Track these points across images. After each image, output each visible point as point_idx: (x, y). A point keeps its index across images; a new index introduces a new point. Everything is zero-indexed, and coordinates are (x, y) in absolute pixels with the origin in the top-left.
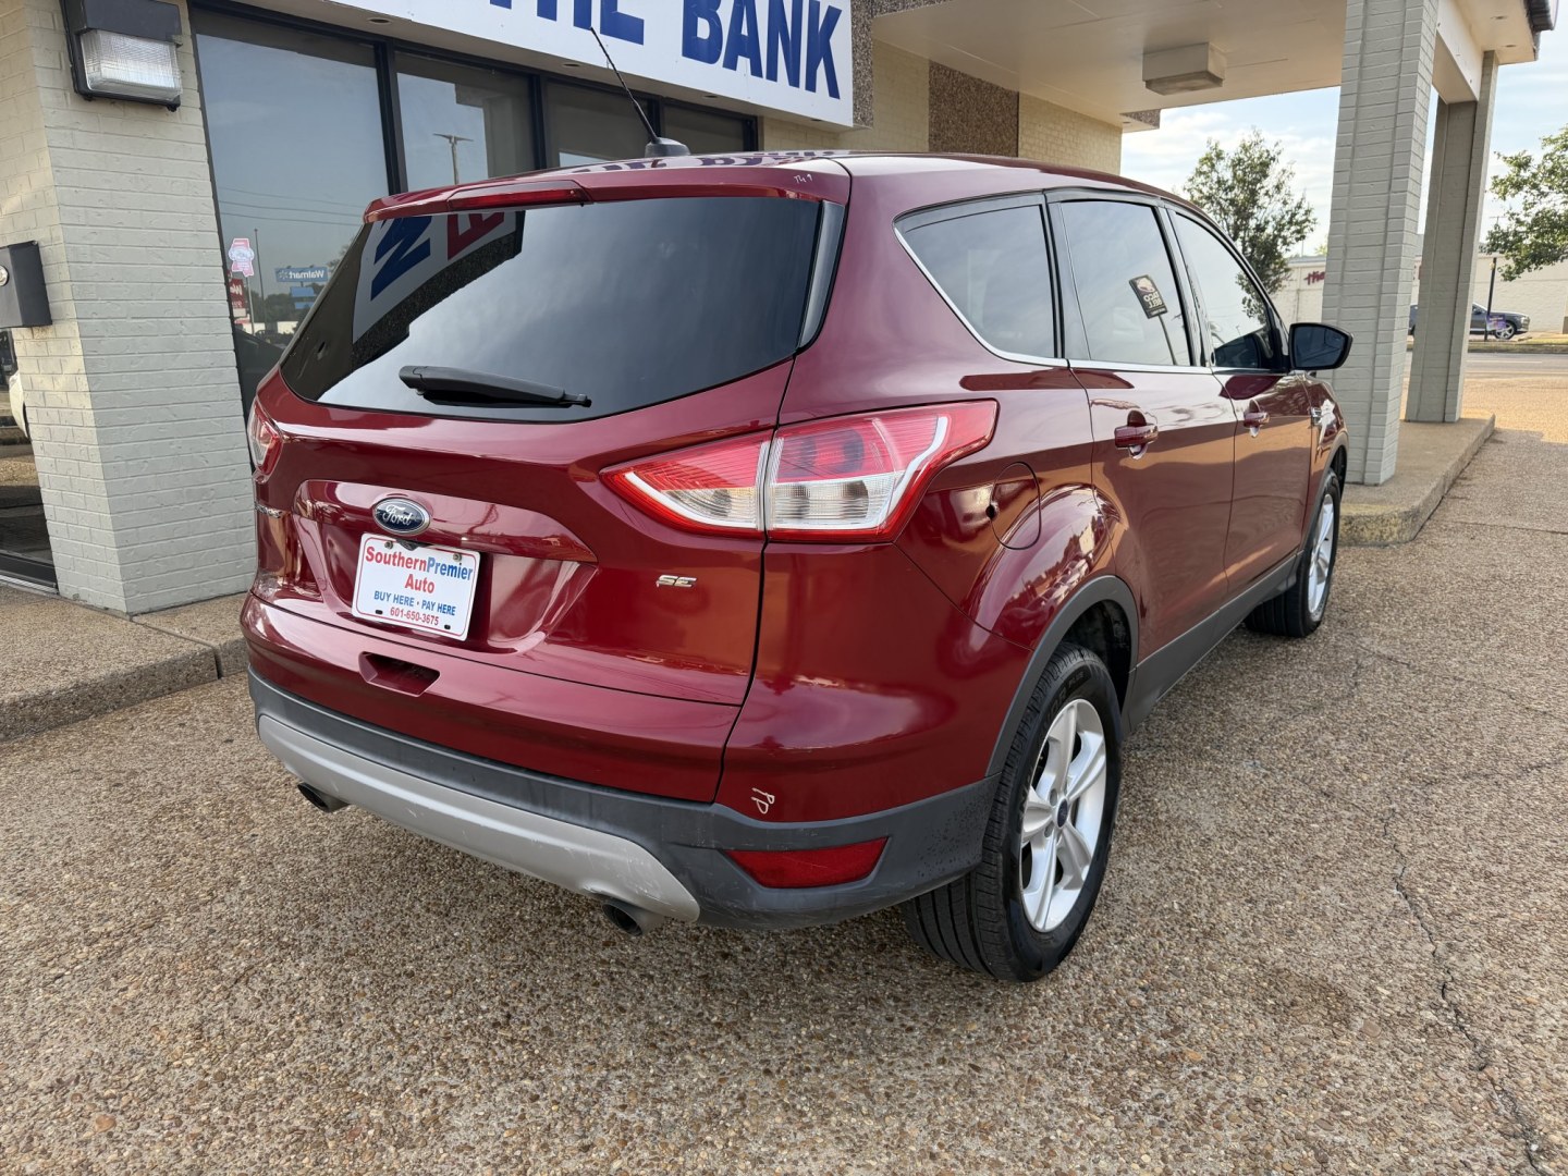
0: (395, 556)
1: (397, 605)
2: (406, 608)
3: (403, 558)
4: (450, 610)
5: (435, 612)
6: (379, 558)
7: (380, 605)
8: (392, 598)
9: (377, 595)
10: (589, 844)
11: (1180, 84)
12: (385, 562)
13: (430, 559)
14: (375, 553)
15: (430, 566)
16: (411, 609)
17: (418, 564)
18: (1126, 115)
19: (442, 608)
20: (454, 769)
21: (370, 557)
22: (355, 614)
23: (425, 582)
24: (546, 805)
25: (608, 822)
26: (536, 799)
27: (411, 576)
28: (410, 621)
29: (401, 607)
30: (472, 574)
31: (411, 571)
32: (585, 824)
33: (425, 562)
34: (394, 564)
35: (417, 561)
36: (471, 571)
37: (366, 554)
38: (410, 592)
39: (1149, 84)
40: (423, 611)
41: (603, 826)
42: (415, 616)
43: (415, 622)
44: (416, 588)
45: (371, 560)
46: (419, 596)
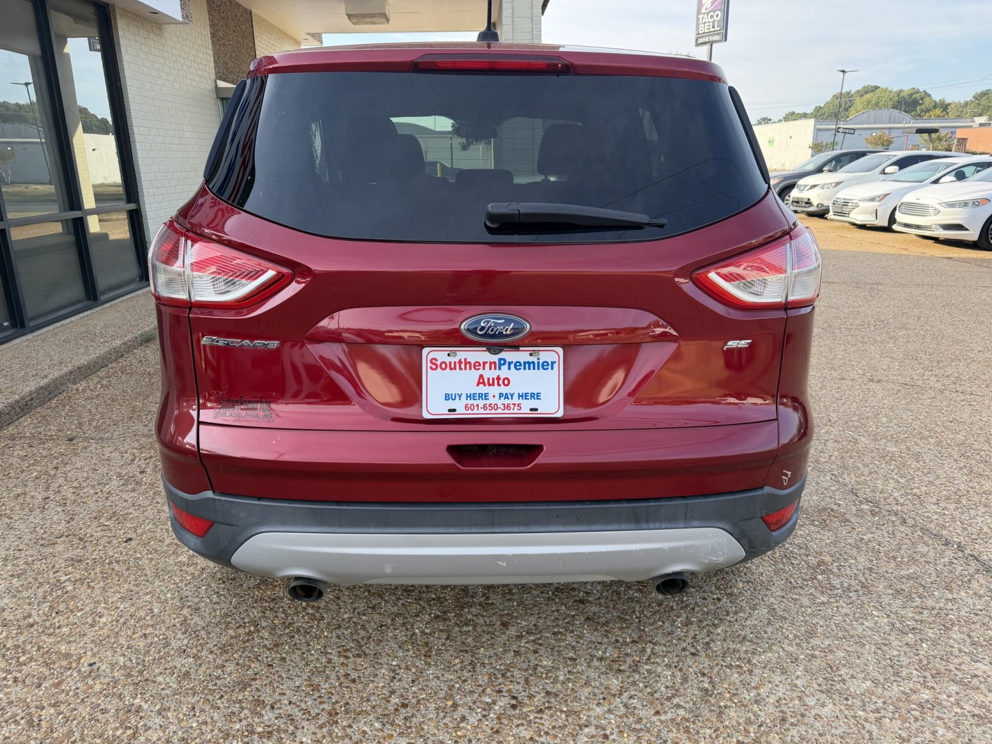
0: (460, 362)
1: (470, 402)
2: (481, 403)
3: (470, 363)
4: (536, 396)
5: (516, 400)
6: (443, 366)
7: (451, 404)
8: (464, 397)
9: (447, 397)
10: (682, 540)
11: (369, 20)
12: (451, 369)
13: (500, 360)
14: (438, 363)
15: (500, 365)
16: (488, 402)
17: (487, 366)
18: (309, 34)
19: (523, 396)
20: (557, 517)
21: (434, 367)
22: (426, 416)
23: (498, 378)
24: (647, 521)
25: (698, 519)
26: (638, 521)
27: (481, 376)
28: (488, 411)
29: (475, 402)
30: (556, 366)
31: (481, 372)
32: (682, 526)
33: (495, 363)
34: (461, 369)
35: (485, 363)
36: (553, 363)
37: (429, 365)
38: (482, 389)
39: (349, 16)
40: (500, 402)
41: (696, 523)
42: (496, 407)
43: (493, 411)
44: (489, 385)
45: (436, 369)
46: (495, 390)
